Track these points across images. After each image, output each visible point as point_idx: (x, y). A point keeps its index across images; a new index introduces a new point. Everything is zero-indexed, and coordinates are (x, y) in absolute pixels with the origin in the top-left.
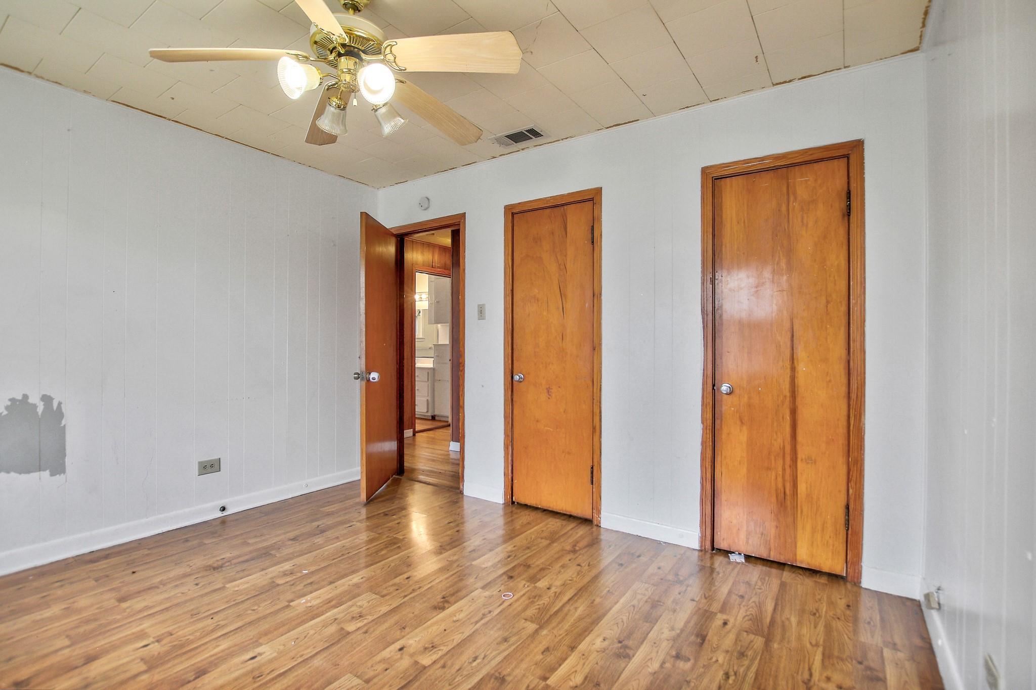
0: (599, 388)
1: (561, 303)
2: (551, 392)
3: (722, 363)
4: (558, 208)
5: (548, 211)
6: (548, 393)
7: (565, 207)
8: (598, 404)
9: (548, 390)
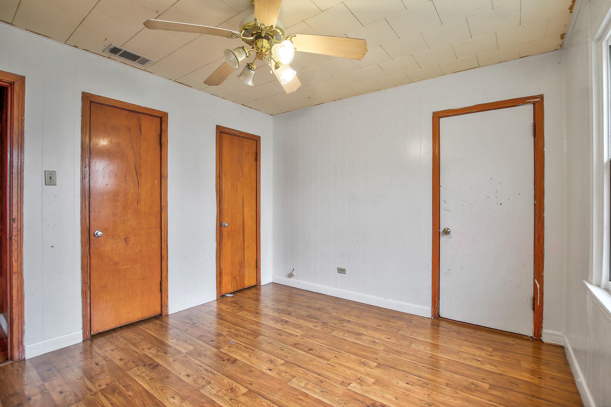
0: (166, 232)
1: (137, 179)
2: (128, 240)
3: (222, 213)
4: (135, 114)
5: (126, 112)
6: (126, 241)
7: (140, 115)
8: (166, 242)
9: (126, 240)
